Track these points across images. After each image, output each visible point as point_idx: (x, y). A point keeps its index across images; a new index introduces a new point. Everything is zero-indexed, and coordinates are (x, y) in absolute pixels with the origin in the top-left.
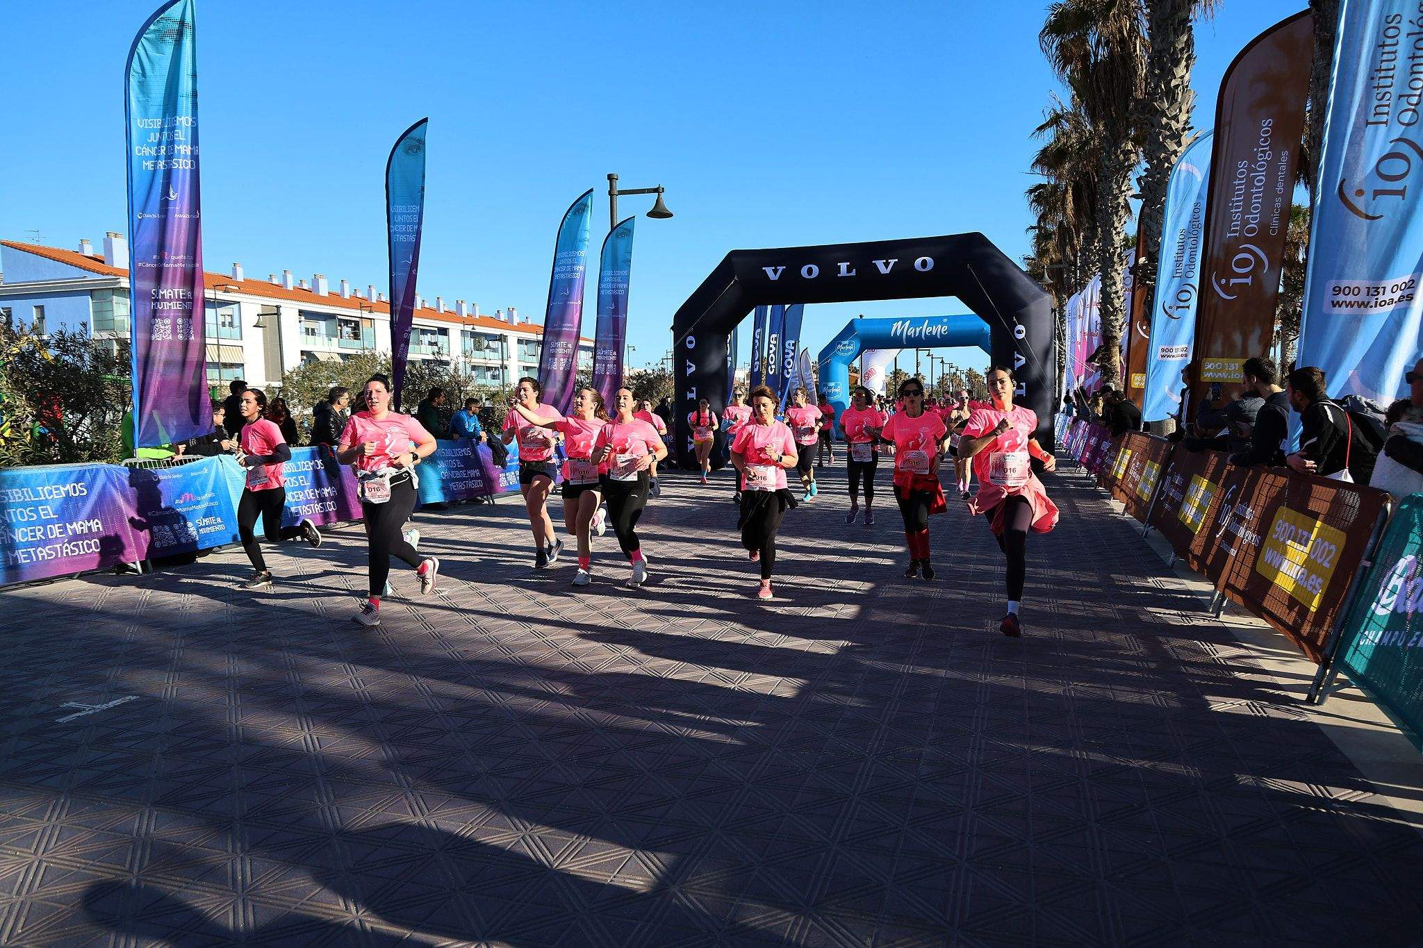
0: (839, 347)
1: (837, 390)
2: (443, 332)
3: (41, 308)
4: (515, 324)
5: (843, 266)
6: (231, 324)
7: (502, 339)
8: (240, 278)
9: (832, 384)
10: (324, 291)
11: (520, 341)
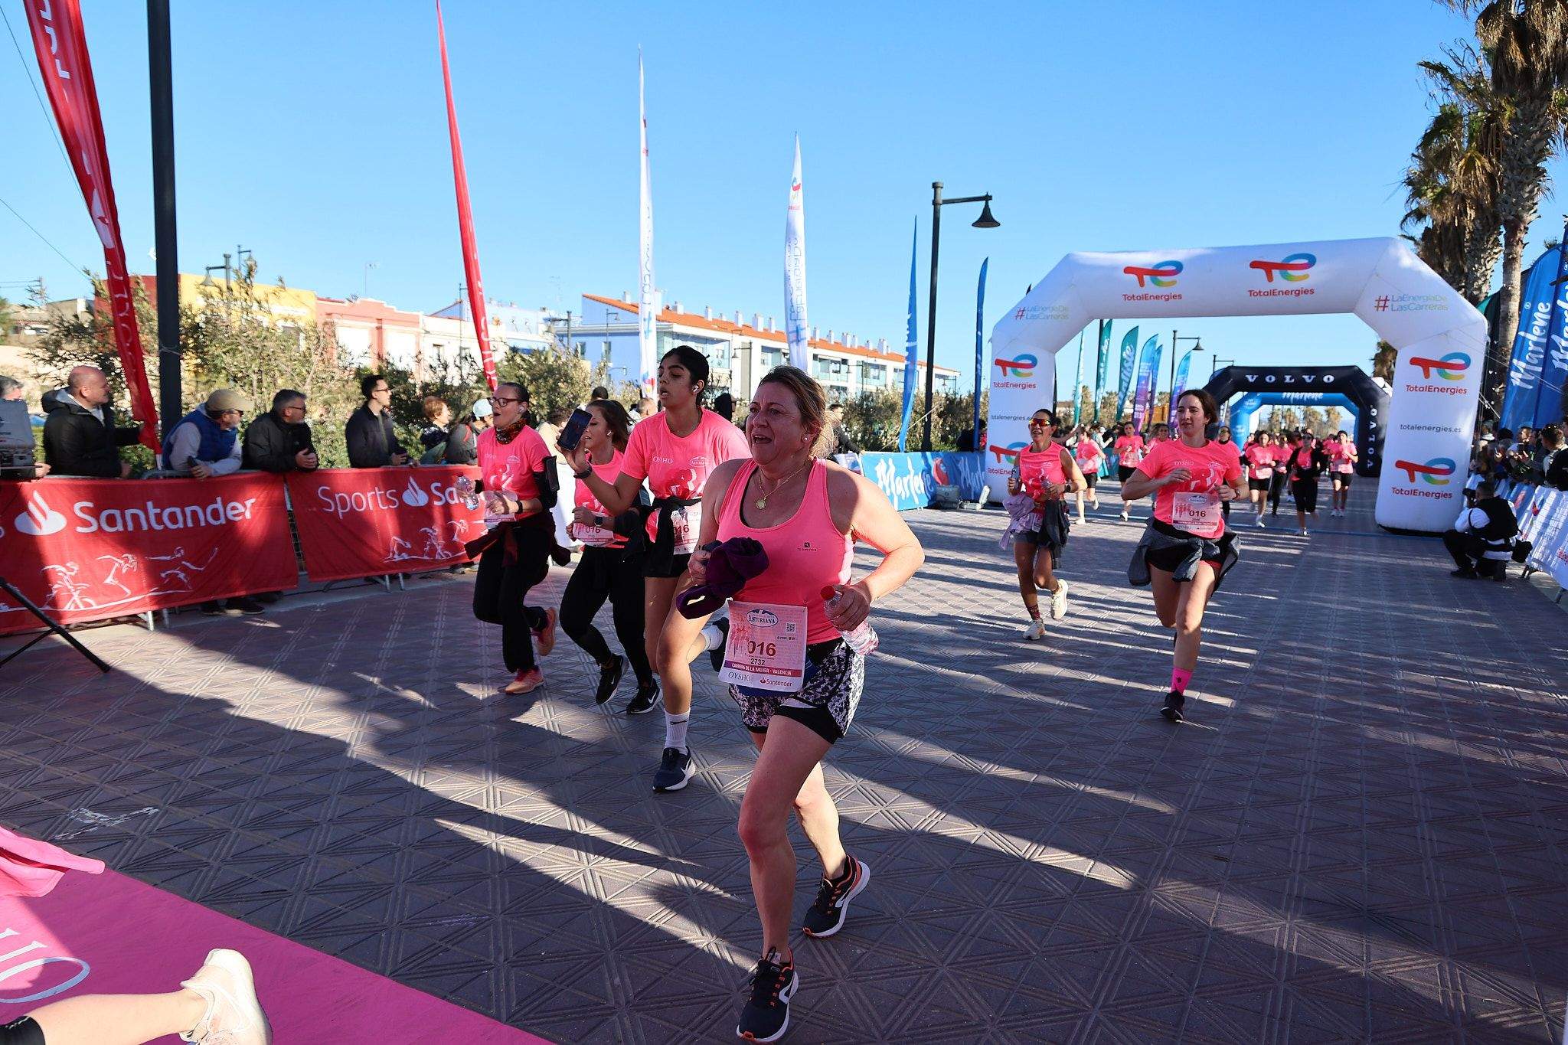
0: (1247, 403)
1: (1243, 431)
2: (844, 362)
3: (609, 344)
4: (885, 353)
5: (1288, 378)
6: (722, 357)
7: (883, 368)
8: (710, 319)
9: (1239, 427)
10: (760, 329)
11: (895, 370)
